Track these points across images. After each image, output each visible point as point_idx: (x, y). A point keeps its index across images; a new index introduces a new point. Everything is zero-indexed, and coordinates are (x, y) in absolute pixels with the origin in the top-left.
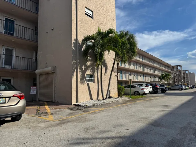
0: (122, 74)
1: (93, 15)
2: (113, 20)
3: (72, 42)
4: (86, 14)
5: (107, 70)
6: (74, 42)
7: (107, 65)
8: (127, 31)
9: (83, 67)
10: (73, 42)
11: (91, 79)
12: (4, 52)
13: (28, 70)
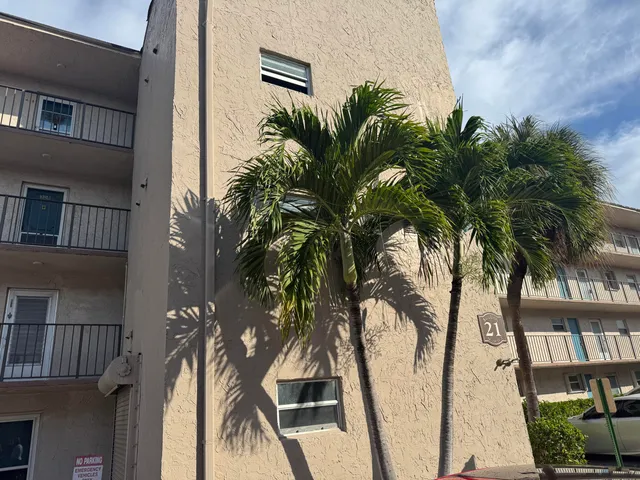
0: (580, 333)
1: (309, 81)
2: (435, 89)
3: (172, 212)
4: (265, 79)
5: (429, 333)
6: (182, 208)
7: (423, 308)
8: (528, 120)
9: (248, 339)
10: (177, 213)
11: (315, 409)
12: (13, 314)
13: (77, 376)
